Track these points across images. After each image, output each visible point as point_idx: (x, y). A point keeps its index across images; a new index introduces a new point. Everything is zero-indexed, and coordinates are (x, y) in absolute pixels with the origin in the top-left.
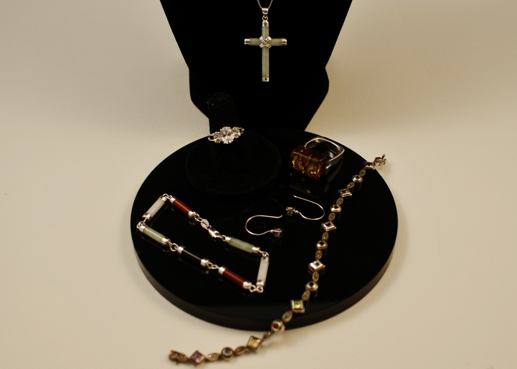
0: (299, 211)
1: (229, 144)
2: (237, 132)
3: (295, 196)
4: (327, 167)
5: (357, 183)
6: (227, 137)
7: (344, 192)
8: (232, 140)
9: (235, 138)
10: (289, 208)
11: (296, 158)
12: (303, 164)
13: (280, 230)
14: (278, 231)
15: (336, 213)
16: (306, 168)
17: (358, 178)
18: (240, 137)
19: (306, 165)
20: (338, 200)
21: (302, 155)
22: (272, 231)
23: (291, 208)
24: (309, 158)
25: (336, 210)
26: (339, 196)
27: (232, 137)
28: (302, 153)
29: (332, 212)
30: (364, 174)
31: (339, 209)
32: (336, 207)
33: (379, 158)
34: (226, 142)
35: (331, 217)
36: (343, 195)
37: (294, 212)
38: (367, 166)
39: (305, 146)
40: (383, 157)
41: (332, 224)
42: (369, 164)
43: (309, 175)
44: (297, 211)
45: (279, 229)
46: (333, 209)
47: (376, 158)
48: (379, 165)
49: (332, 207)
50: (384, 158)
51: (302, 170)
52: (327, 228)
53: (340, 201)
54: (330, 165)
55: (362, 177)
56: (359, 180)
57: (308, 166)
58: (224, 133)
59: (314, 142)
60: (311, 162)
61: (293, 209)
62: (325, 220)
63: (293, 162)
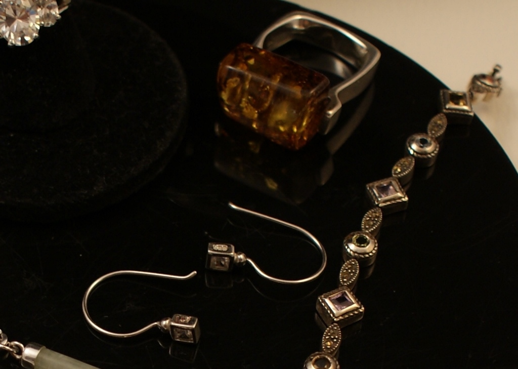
0: (247, 256)
1: (26, 47)
2: (50, 8)
3: (234, 207)
4: (331, 112)
5: (421, 161)
6: (18, 24)
7: (384, 190)
8: (35, 35)
9: (42, 27)
10: (216, 247)
11: (233, 83)
12: (257, 103)
13: (190, 323)
14: (186, 324)
15: (363, 261)
16: (264, 116)
17: (423, 142)
18: (58, 22)
19: (267, 105)
20: (366, 218)
21: (250, 76)
22: (165, 323)
23: (224, 247)
24: (276, 82)
25: (360, 250)
26: (370, 204)
27: (34, 24)
28: (251, 69)
29: (349, 257)
30: (442, 132)
31: (370, 248)
32: (362, 241)
33: (483, 76)
34: (14, 40)
35: (348, 273)
36: (382, 200)
37: (231, 258)
38: (450, 105)
39: (260, 45)
40: (496, 71)
41: (350, 297)
42: (456, 98)
43: (274, 135)
44: (241, 256)
45: (188, 318)
46: (352, 247)
47: (476, 78)
48: (485, 100)
49: (350, 241)
50: (498, 75)
51: (251, 121)
52: (336, 310)
53: (371, 221)
54: (339, 106)
55: (437, 140)
56: (429, 149)
57: (270, 107)
58: (10, 12)
59: (287, 29)
60: (280, 96)
61: (229, 251)
62: (329, 283)
63: (225, 96)
